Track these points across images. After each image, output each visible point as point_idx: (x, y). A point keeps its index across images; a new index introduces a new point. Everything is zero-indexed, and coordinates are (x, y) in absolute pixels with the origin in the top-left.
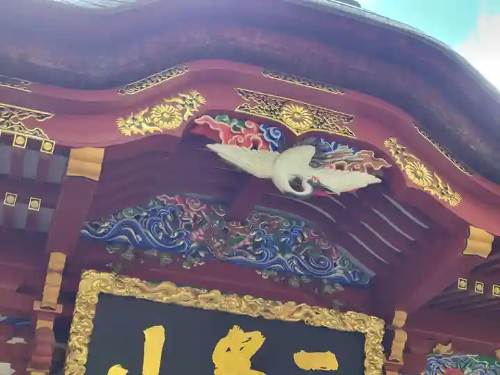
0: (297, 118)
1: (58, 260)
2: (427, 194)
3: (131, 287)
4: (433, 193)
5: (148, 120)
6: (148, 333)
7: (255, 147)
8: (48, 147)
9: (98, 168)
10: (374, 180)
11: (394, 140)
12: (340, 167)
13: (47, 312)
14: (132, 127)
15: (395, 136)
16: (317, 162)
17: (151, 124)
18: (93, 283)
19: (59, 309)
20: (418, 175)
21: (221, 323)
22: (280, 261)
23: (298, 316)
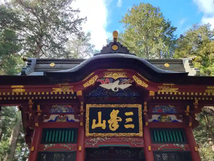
0: (115, 76)
1: (82, 103)
2: (141, 86)
3: (94, 106)
4: (142, 85)
5: (88, 83)
6: (98, 113)
7: (108, 83)
8: (73, 93)
9: (81, 94)
10: (131, 85)
11: (135, 76)
12: (124, 84)
13: (82, 112)
14: (86, 85)
15: (135, 75)
16: (120, 84)
17: (89, 84)
18: (88, 106)
19: (84, 111)
20: (139, 82)
21: (111, 110)
22: (123, 95)
23: (125, 106)
